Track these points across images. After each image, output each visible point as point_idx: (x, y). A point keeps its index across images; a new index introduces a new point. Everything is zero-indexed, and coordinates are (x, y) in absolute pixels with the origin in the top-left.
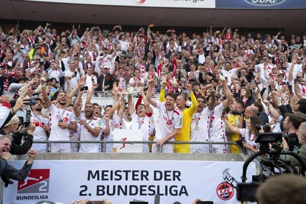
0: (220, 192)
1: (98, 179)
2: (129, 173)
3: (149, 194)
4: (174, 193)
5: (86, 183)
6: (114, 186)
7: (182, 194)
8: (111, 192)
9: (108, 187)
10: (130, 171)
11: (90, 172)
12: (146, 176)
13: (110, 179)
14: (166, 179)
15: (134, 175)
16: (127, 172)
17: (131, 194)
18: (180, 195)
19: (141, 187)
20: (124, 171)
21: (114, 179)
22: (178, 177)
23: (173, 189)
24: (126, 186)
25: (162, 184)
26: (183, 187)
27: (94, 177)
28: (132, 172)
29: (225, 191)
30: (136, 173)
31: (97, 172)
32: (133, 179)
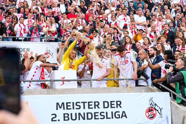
0: (148, 114)
1: (64, 109)
2: (85, 103)
3: (101, 118)
4: (118, 116)
5: (55, 112)
6: (76, 114)
7: (123, 117)
8: (74, 118)
9: (71, 114)
10: (86, 102)
11: (58, 104)
12: (97, 106)
13: (72, 108)
14: (111, 107)
15: (89, 105)
16: (84, 103)
17: (88, 119)
18: (122, 118)
19: (95, 113)
20: (82, 102)
21: (75, 108)
22: (119, 105)
23: (117, 114)
24: (84, 113)
25: (109, 110)
26: (124, 112)
27: (60, 108)
28: (87, 102)
29: (151, 113)
30: (90, 104)
31: (63, 103)
32: (89, 108)
